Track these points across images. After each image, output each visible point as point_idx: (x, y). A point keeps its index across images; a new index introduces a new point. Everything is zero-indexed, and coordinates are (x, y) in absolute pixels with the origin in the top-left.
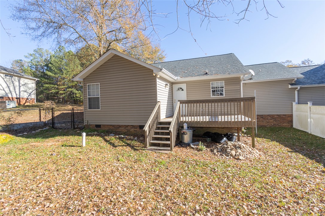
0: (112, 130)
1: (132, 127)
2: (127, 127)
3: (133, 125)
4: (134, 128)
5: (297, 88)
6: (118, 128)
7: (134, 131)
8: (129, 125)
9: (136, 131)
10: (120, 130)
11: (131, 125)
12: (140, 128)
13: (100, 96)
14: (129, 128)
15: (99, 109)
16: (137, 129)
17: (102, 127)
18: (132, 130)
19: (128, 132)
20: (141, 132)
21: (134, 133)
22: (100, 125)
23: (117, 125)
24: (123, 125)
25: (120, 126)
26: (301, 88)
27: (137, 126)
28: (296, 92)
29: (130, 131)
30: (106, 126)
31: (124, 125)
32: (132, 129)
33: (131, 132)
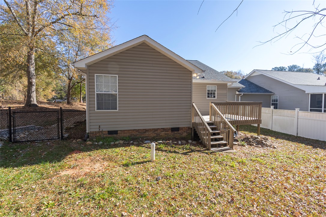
0: (135, 136)
1: (162, 130)
2: (156, 130)
3: (164, 128)
4: (165, 131)
5: (241, 94)
6: (145, 132)
7: (165, 134)
8: (158, 129)
9: (167, 134)
10: (147, 135)
11: (161, 129)
12: (172, 131)
13: (117, 93)
14: (159, 131)
15: (116, 109)
16: (169, 132)
17: (120, 133)
18: (163, 134)
19: (157, 136)
20: (173, 135)
21: (165, 137)
22: (117, 131)
23: (143, 129)
24: (150, 129)
25: (146, 131)
26: (243, 94)
27: (169, 129)
28: (240, 97)
29: (160, 135)
30: (126, 131)
31: (152, 129)
32: (163, 132)
33: (162, 136)
